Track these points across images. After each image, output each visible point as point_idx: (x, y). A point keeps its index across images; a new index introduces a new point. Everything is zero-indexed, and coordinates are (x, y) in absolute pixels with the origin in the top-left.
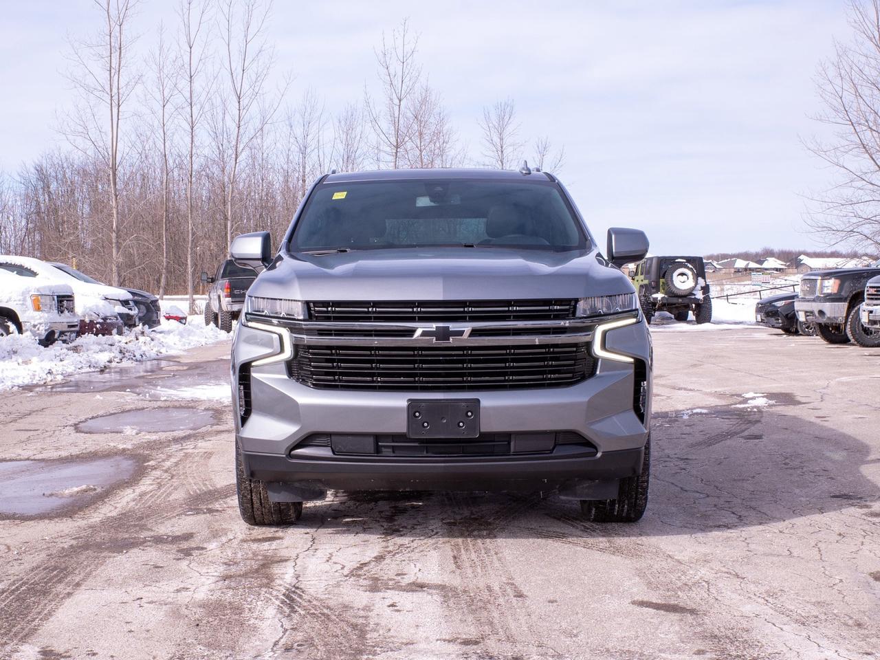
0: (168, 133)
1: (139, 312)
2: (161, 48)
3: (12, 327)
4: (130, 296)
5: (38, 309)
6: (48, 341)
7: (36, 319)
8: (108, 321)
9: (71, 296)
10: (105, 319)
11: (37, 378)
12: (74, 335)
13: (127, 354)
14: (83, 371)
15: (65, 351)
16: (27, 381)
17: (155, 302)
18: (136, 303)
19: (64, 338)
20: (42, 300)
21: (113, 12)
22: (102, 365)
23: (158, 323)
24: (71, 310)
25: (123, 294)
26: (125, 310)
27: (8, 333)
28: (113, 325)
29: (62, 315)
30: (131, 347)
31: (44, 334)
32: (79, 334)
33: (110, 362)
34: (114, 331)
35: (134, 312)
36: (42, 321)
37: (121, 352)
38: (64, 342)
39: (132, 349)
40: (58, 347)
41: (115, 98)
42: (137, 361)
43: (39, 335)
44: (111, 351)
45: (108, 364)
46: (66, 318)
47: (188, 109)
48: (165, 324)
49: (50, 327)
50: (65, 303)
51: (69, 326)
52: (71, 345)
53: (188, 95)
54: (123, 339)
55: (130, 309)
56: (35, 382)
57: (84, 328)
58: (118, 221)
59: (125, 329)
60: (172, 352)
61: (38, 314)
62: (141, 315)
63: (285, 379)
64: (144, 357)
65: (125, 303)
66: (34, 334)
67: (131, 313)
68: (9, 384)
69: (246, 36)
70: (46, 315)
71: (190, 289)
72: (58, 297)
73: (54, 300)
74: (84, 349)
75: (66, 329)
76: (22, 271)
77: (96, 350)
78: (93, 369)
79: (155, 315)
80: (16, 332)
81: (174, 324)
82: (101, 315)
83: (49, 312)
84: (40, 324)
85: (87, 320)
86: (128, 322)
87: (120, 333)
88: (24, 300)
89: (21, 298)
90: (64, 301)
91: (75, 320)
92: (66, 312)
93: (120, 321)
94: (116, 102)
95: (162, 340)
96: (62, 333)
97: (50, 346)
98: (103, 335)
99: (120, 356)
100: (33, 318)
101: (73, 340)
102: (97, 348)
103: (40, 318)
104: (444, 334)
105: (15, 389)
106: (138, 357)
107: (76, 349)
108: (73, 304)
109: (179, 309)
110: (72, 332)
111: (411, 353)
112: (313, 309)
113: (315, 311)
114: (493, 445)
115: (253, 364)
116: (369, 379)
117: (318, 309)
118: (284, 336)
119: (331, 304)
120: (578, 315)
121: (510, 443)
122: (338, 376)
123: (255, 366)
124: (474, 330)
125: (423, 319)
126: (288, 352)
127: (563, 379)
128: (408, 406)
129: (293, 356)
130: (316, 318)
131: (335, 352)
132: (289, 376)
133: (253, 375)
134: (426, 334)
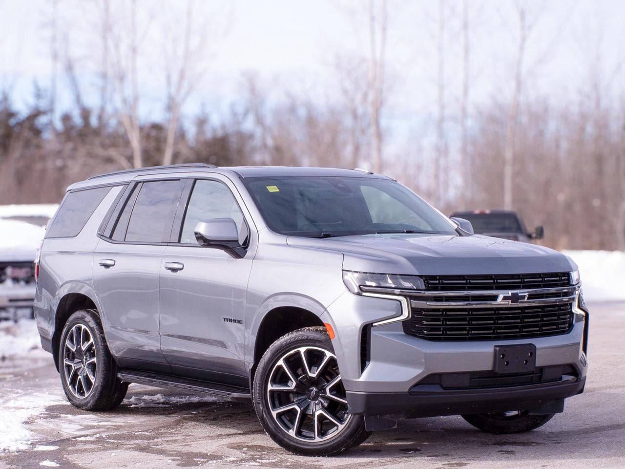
63: (404, 335)
104: (515, 298)
111: (493, 312)
112: (426, 282)
113: (428, 283)
114: (532, 377)
115: (374, 324)
116: (465, 332)
117: (431, 282)
118: (402, 302)
119: (438, 278)
120: (571, 283)
121: (542, 374)
122: (443, 331)
123: (375, 326)
124: (529, 295)
125: (498, 288)
126: (406, 314)
127: (565, 328)
128: (495, 351)
129: (410, 317)
130: (431, 288)
131: (443, 313)
132: (405, 332)
133: (374, 333)
134: (505, 298)
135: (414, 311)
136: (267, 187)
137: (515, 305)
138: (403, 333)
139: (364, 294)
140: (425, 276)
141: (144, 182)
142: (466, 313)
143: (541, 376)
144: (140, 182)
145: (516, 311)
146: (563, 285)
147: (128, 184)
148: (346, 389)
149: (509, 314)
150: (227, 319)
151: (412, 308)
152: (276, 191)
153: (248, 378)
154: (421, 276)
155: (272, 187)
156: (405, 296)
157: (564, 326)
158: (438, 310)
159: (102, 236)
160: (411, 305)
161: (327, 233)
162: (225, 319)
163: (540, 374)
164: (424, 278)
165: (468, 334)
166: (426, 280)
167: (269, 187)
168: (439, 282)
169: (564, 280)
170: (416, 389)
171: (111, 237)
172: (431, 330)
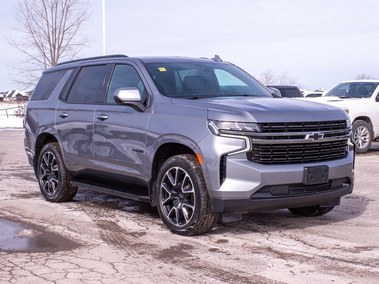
63: (247, 161)
104: (316, 137)
111: (303, 146)
112: (262, 127)
113: (263, 128)
114: (325, 186)
115: (228, 155)
116: (285, 159)
117: (265, 127)
118: (246, 140)
119: (269, 124)
120: (347, 127)
121: (331, 184)
122: (272, 158)
123: (229, 155)
124: (324, 135)
125: (306, 130)
126: (248, 148)
127: (343, 154)
128: (305, 170)
129: (251, 150)
130: (264, 131)
131: (272, 147)
132: (248, 159)
133: (228, 160)
134: (310, 137)
135: (254, 145)
136: (159, 68)
137: (316, 141)
138: (247, 160)
139: (222, 135)
140: (261, 123)
141: (86, 67)
142: (286, 147)
143: (331, 185)
144: (83, 67)
145: (317, 145)
146: (343, 128)
147: (76, 68)
148: (210, 196)
149: (312, 147)
150: (135, 150)
151: (253, 144)
152: (164, 70)
153: (148, 187)
154: (258, 124)
155: (162, 68)
156: (248, 136)
157: (342, 153)
158: (269, 145)
159: (61, 99)
160: (252, 142)
161: (196, 96)
162: (133, 149)
163: (330, 184)
164: (260, 124)
165: (287, 160)
166: (261, 126)
167: (160, 68)
168: (270, 127)
169: (343, 125)
170: (255, 196)
171: (66, 99)
172: (264, 158)
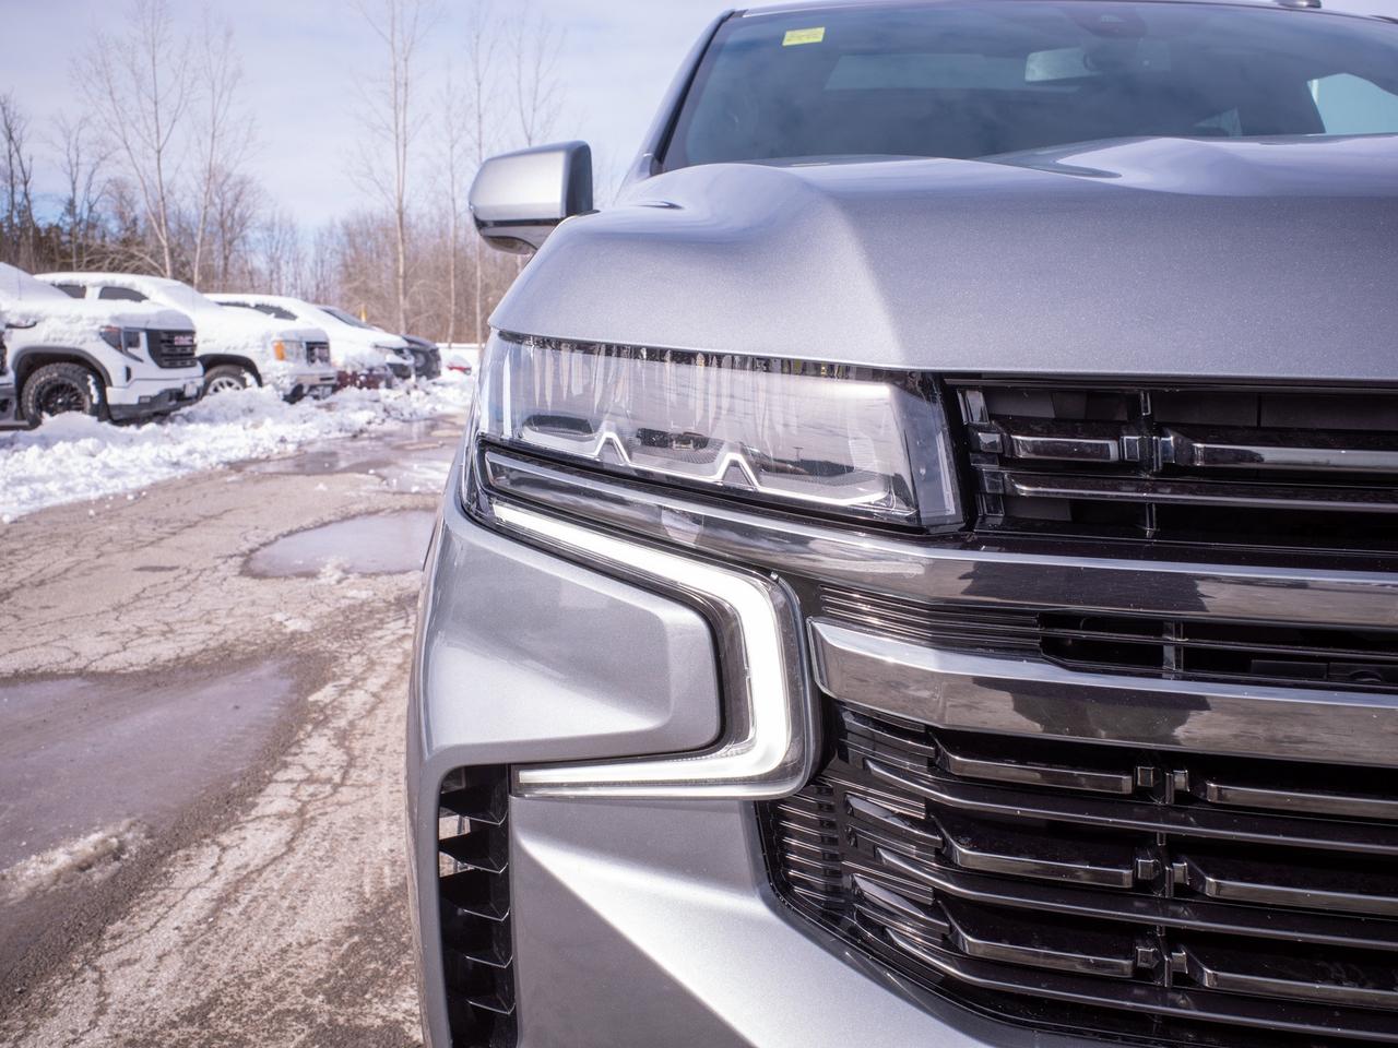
0: (457, 176)
1: (416, 362)
2: (449, 86)
3: (250, 379)
4: (404, 344)
5: (282, 357)
6: (295, 396)
7: (280, 371)
8: (375, 372)
9: (326, 343)
10: (371, 370)
11: (260, 449)
12: (329, 389)
13: (393, 413)
14: (330, 436)
15: (313, 409)
16: (243, 454)
17: (434, 352)
18: (413, 352)
19: (316, 393)
20: (288, 347)
21: (398, 45)
22: (357, 428)
23: (438, 373)
24: (325, 359)
25: (397, 341)
26: (397, 360)
27: (245, 386)
28: (380, 377)
29: (313, 365)
30: (400, 404)
31: (289, 389)
32: (335, 389)
33: (369, 423)
34: (382, 384)
35: (410, 361)
36: (286, 372)
37: (385, 410)
38: (316, 397)
39: (399, 407)
40: (306, 405)
41: (401, 137)
42: (404, 421)
43: (283, 389)
44: (372, 409)
45: (366, 426)
46: (318, 370)
47: (477, 150)
48: (446, 375)
49: (297, 380)
50: (317, 351)
51: (322, 379)
52: (322, 402)
53: (476, 135)
54: (392, 394)
55: (405, 358)
56: (254, 456)
57: (343, 380)
58: (405, 265)
59: (397, 381)
60: (449, 410)
61: (281, 364)
62: (419, 365)
64: (414, 417)
65: (399, 351)
66: (277, 388)
67: (406, 363)
68: (213, 459)
69: (537, 73)
70: (291, 365)
71: (479, 338)
72: (308, 343)
73: (301, 346)
74: (338, 407)
75: (318, 382)
76: (281, 314)
77: (356, 410)
78: (343, 434)
79: (434, 366)
80: (256, 385)
81: (457, 375)
82: (367, 366)
83: (294, 362)
84: (284, 376)
85: (349, 371)
86: (401, 372)
87: (389, 386)
88: (265, 346)
89: (260, 344)
90: (315, 349)
91: (331, 372)
92: (318, 361)
93: (390, 372)
94: (402, 142)
95: (440, 394)
96: (312, 387)
97: (298, 403)
98: (369, 388)
99: (383, 415)
100: (276, 369)
101: (327, 396)
102: (356, 405)
103: (284, 369)
105: (220, 467)
106: (407, 416)
107: (329, 407)
108: (328, 352)
109: (462, 359)
110: (326, 386)
115: (521, 776)
136: (789, 32)
152: (809, 40)
155: (807, 32)
167: (798, 31)
